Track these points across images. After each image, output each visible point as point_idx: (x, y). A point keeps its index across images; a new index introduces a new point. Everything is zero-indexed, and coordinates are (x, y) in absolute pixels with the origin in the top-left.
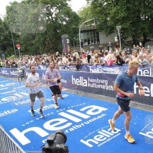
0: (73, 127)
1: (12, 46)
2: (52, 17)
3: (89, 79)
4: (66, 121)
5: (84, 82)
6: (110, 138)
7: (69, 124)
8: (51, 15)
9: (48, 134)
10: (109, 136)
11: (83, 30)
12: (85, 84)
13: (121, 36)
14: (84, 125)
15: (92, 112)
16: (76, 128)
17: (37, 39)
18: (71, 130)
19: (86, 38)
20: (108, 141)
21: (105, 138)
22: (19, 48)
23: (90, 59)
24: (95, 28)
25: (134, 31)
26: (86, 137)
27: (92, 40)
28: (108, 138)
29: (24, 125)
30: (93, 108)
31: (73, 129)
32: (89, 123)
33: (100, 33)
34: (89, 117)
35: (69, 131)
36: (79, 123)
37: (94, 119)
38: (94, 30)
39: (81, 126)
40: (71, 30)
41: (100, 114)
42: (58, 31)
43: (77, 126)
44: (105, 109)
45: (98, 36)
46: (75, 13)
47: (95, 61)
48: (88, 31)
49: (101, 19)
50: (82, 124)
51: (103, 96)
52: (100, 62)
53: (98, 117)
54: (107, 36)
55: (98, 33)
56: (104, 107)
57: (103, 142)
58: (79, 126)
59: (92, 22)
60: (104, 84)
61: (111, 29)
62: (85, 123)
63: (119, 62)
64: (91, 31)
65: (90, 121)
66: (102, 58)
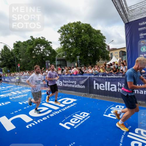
0: (53, 113)
1: (15, 65)
2: (41, 51)
3: (63, 81)
4: (47, 109)
5: (60, 83)
6: (83, 120)
7: (50, 111)
8: (40, 50)
9: (32, 120)
10: (82, 119)
11: (58, 59)
12: (61, 84)
13: (79, 62)
14: (61, 111)
15: (66, 102)
16: (55, 114)
17: (31, 62)
18: (51, 116)
19: (59, 63)
20: (81, 123)
21: (79, 121)
22: (19, 67)
23: (63, 71)
24: (65, 59)
25: (85, 61)
26: (63, 121)
27: (63, 65)
28: (81, 120)
29: (13, 113)
30: (66, 100)
31: (53, 115)
32: (65, 109)
33: (67, 61)
34: (65, 105)
35: (49, 116)
36: (58, 110)
37: (68, 107)
38: (64, 60)
39: (59, 112)
40: (51, 58)
41: (72, 103)
42: (44, 59)
43: (56, 112)
44: (75, 100)
45: (66, 63)
46: (54, 50)
47: (66, 72)
48: (60, 60)
49: (68, 54)
50: (60, 111)
51: (73, 92)
52: (69, 72)
53: (71, 105)
54: (71, 63)
55: (66, 61)
56: (74, 98)
57: (78, 124)
58: (58, 112)
59: (63, 55)
60: (74, 84)
61: (73, 60)
62: (62, 110)
63: (81, 73)
64: (62, 60)
65: (65, 108)
66: (70, 71)
